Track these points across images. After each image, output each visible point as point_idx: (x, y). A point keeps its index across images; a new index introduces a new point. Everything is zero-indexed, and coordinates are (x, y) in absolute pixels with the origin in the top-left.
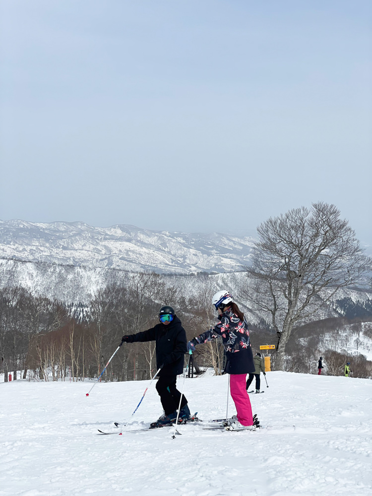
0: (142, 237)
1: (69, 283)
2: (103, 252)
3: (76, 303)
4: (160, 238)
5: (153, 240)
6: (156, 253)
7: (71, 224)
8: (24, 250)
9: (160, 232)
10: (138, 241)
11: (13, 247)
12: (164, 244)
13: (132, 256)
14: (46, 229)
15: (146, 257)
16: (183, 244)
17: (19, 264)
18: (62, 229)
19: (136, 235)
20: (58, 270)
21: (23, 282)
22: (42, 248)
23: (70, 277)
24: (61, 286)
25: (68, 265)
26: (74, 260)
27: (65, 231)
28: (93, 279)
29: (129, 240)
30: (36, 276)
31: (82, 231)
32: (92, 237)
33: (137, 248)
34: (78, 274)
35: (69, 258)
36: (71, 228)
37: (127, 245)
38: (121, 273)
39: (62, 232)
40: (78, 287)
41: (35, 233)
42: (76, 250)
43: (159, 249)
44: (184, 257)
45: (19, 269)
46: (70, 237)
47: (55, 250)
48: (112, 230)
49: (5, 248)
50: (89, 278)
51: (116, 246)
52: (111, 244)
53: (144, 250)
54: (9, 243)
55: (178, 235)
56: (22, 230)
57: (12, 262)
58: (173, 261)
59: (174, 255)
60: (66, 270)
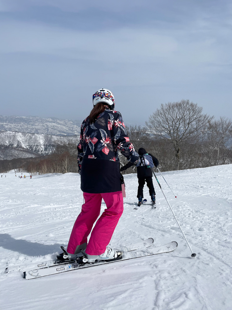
0: (58, 121)
1: (33, 139)
2: (46, 126)
3: (35, 145)
4: (65, 122)
5: (62, 122)
6: (63, 127)
7: (34, 117)
8: (18, 125)
9: (64, 120)
10: (57, 123)
11: (14, 124)
12: (66, 124)
13: (55, 128)
14: (25, 118)
15: (60, 128)
16: (72, 124)
17: (17, 133)
18: (31, 118)
19: (57, 121)
20: (29, 135)
21: (18, 139)
22: (24, 125)
23: (33, 137)
24: (31, 140)
25: (33, 133)
26: (36, 129)
27: (32, 119)
28: (41, 138)
29: (54, 122)
30: (22, 137)
31: (38, 119)
32: (42, 121)
33: (57, 125)
34: (36, 136)
35: (34, 128)
36: (34, 118)
37: (54, 124)
38: (50, 135)
39: (31, 119)
40: (36, 140)
41: (21, 120)
42: (36, 126)
43: (64, 125)
44: (73, 128)
45: (16, 135)
46: (34, 121)
47: (29, 126)
48: (48, 119)
49: (12, 125)
50: (39, 137)
51: (50, 124)
52: (48, 124)
53: (59, 125)
54: (12, 123)
55: (70, 121)
56: (17, 119)
57: (14, 132)
58: (69, 129)
59: (69, 127)
60: (32, 135)
